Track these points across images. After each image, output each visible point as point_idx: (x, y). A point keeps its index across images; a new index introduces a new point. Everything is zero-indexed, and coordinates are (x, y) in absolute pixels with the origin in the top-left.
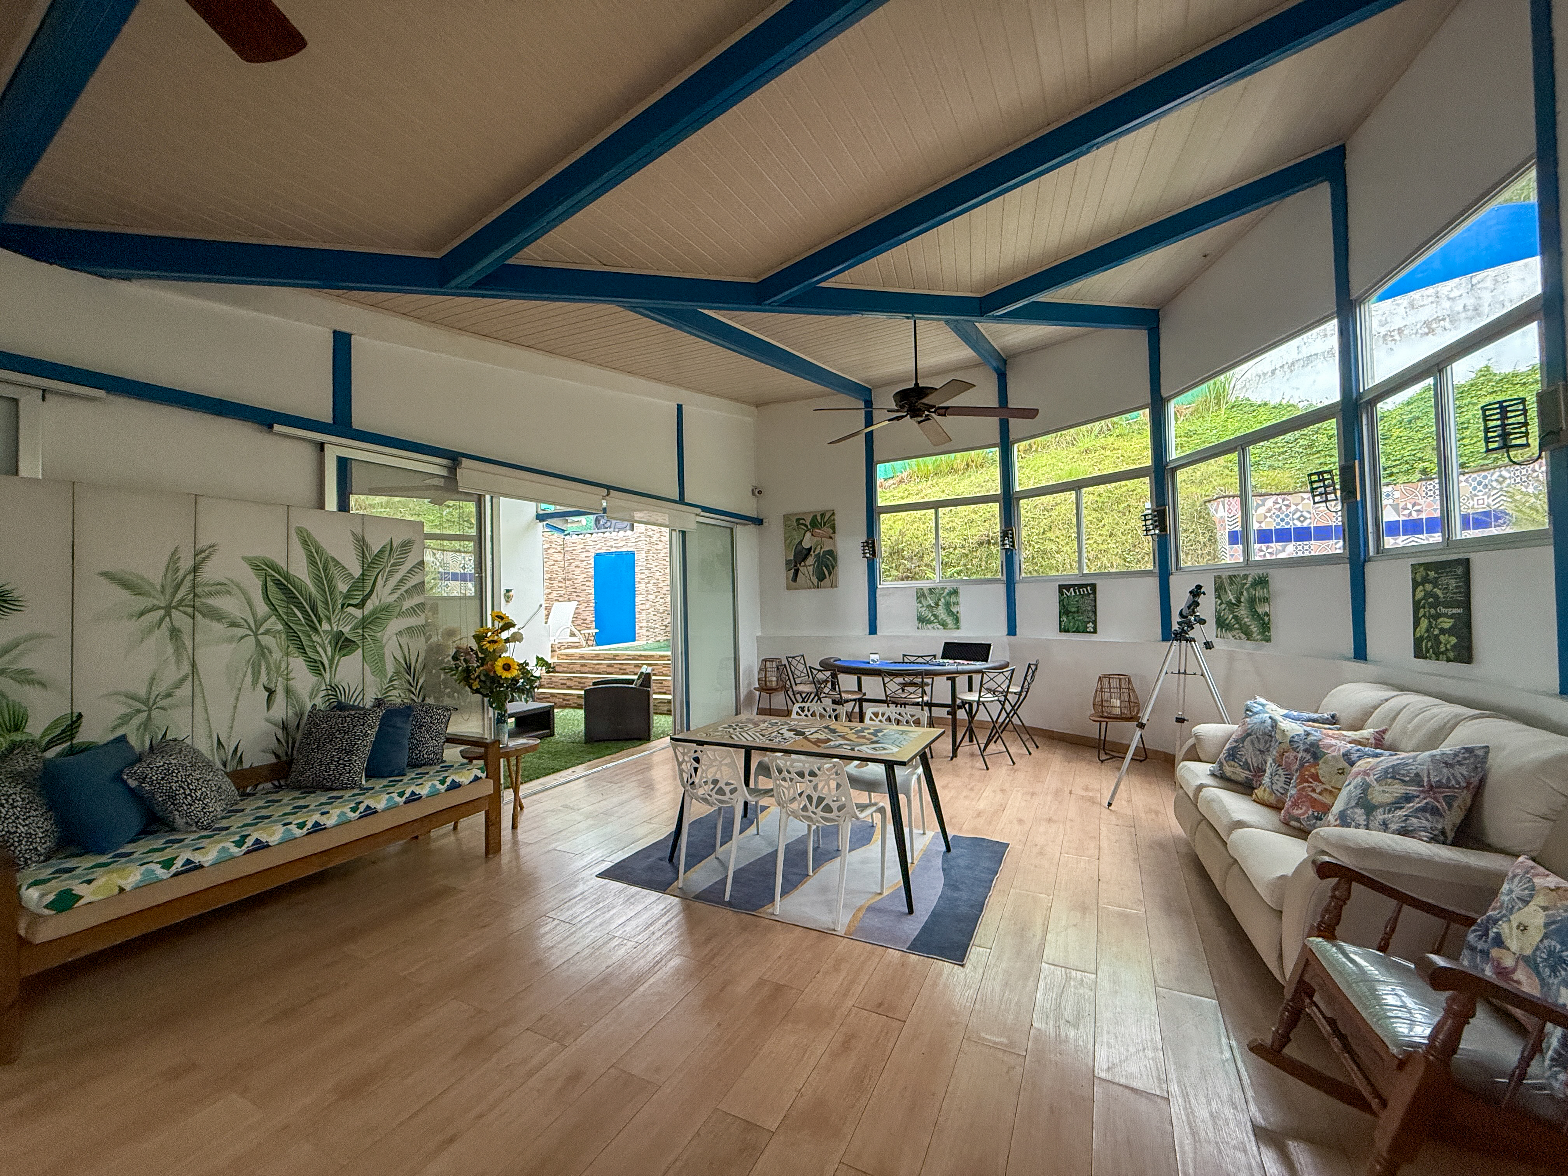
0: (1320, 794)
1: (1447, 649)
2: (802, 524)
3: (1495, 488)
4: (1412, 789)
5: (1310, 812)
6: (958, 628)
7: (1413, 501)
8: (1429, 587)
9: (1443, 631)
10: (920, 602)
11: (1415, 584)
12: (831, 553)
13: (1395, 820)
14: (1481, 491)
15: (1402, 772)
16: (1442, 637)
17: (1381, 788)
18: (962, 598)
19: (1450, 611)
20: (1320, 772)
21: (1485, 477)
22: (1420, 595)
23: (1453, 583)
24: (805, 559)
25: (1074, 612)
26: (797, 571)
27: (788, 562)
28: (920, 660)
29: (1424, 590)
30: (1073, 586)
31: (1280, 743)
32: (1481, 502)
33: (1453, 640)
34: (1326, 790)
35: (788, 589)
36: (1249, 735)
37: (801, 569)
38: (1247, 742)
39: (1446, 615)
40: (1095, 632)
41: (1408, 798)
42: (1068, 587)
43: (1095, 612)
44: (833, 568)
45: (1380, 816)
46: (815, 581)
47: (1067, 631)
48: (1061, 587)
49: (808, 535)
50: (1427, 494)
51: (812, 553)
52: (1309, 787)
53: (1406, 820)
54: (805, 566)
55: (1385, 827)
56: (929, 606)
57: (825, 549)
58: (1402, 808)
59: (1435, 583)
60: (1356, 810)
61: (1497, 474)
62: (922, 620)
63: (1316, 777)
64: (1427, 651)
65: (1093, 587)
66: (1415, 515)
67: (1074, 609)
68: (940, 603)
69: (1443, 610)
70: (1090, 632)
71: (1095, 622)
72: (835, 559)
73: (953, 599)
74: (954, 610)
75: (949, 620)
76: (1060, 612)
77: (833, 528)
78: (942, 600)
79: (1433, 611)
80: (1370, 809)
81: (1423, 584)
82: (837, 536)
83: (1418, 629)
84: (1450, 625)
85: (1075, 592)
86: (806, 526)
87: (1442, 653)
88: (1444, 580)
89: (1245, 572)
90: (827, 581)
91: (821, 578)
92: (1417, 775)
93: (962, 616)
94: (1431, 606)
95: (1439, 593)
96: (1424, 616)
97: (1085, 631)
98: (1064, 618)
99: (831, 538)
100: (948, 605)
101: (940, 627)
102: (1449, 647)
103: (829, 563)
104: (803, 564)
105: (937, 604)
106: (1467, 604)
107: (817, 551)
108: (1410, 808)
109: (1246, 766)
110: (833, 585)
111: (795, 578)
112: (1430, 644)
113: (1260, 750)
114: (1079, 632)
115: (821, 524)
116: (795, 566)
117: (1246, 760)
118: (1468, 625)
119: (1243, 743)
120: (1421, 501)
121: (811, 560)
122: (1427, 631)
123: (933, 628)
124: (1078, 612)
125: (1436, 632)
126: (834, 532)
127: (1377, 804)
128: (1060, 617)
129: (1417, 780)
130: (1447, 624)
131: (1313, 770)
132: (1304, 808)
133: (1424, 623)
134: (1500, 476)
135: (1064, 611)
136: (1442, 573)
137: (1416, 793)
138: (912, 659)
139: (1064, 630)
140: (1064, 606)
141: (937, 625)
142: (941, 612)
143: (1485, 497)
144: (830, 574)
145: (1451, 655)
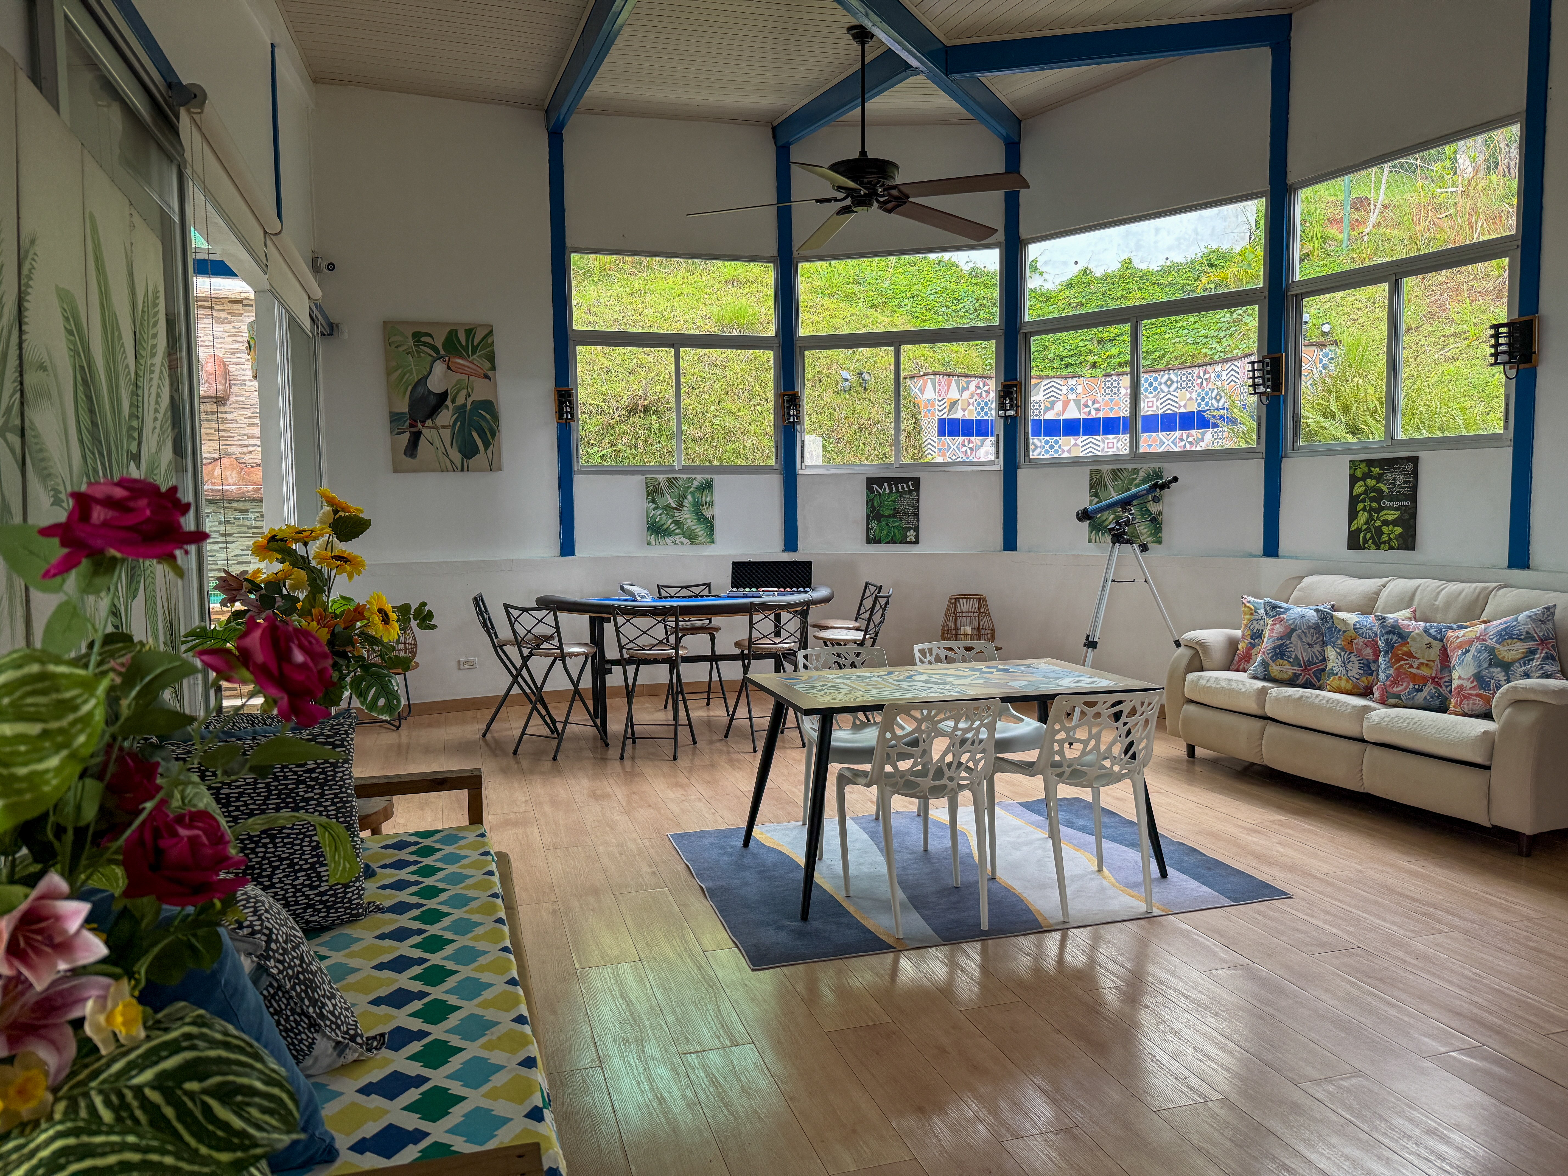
0: (1418, 668)
1: (1390, 539)
2: (426, 344)
3: (1163, 392)
4: (1531, 644)
5: (1411, 687)
6: (713, 542)
7: (1094, 398)
8: (1371, 482)
9: (1386, 523)
10: (654, 501)
11: (1353, 480)
12: (489, 406)
13: (1534, 669)
14: (1151, 393)
15: (1515, 632)
16: (1384, 529)
17: (1506, 648)
18: (718, 496)
19: (1395, 504)
20: (1412, 650)
21: (1156, 379)
22: (1359, 488)
23: (1401, 479)
24: (433, 412)
25: (889, 516)
26: (415, 438)
27: (395, 418)
28: (684, 592)
29: (1366, 485)
30: (889, 480)
31: (1344, 632)
32: (1150, 404)
33: (1398, 530)
34: (1422, 664)
35: (395, 471)
36: (1293, 630)
37: (425, 432)
38: (1294, 638)
39: (1390, 508)
40: (917, 542)
41: (1532, 652)
42: (880, 481)
43: (917, 515)
44: (493, 434)
45: (1519, 670)
46: (456, 456)
47: (878, 542)
48: (871, 482)
49: (439, 368)
50: (1105, 391)
51: (448, 402)
52: (1406, 664)
53: (1542, 668)
54: (435, 427)
55: (1527, 675)
56: (668, 508)
57: (476, 396)
58: (1532, 660)
59: (1379, 478)
60: (1492, 670)
61: (1166, 377)
62: (656, 529)
63: (1410, 655)
64: (1366, 541)
65: (916, 481)
66: (1094, 414)
67: (887, 513)
68: (686, 503)
69: (1387, 503)
70: (911, 543)
71: (917, 529)
72: (495, 417)
73: (706, 497)
74: (707, 513)
75: (699, 530)
76: (868, 516)
77: (491, 358)
78: (689, 497)
79: (1374, 505)
80: (1506, 667)
81: (1364, 478)
82: (500, 376)
83: (1355, 522)
84: (1395, 516)
85: (891, 489)
86: (435, 349)
87: (1384, 542)
88: (1389, 476)
89: (1135, 466)
90: (480, 459)
91: (469, 451)
92: (1528, 633)
93: (717, 523)
94: (1372, 500)
95: (1384, 488)
96: (1364, 509)
97: (904, 541)
98: (874, 525)
99: (487, 377)
100: (698, 507)
101: (685, 541)
102: (1392, 536)
103: (483, 424)
104: (429, 423)
105: (680, 505)
106: (1413, 497)
107: (460, 401)
108: (1539, 658)
109: (1297, 662)
110: (493, 466)
111: (412, 448)
112: (1369, 535)
113: (1309, 644)
114: (896, 543)
115: (466, 349)
116: (411, 426)
117: (1296, 655)
118: (1414, 516)
119: (1290, 639)
120: (1100, 399)
121: (445, 417)
122: (1367, 523)
123: (675, 543)
124: (894, 516)
125: (1378, 523)
126: (493, 368)
127: (1510, 660)
128: (868, 523)
129: (1529, 637)
130: (1391, 516)
131: (1405, 649)
132: (1405, 684)
133: (1363, 517)
134: (1169, 379)
135: (873, 514)
136: (1389, 469)
137: (1536, 647)
138: (673, 591)
139: (872, 540)
140: (873, 506)
141: (680, 538)
142: (687, 516)
143: (1155, 400)
144: (487, 446)
145: (1395, 543)
